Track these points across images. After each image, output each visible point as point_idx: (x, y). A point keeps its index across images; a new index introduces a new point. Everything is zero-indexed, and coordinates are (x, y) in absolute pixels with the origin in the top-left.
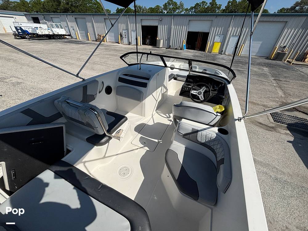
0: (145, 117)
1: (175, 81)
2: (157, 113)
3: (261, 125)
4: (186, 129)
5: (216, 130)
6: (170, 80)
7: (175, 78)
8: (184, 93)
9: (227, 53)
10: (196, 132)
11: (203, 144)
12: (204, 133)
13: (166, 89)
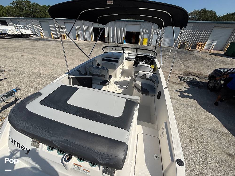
1: (127, 61)
2: (122, 77)
4: (141, 74)
5: (152, 73)
6: (125, 60)
7: (127, 59)
8: (136, 64)
9: (152, 45)
10: (145, 75)
11: (148, 79)
12: (148, 74)
13: (124, 65)
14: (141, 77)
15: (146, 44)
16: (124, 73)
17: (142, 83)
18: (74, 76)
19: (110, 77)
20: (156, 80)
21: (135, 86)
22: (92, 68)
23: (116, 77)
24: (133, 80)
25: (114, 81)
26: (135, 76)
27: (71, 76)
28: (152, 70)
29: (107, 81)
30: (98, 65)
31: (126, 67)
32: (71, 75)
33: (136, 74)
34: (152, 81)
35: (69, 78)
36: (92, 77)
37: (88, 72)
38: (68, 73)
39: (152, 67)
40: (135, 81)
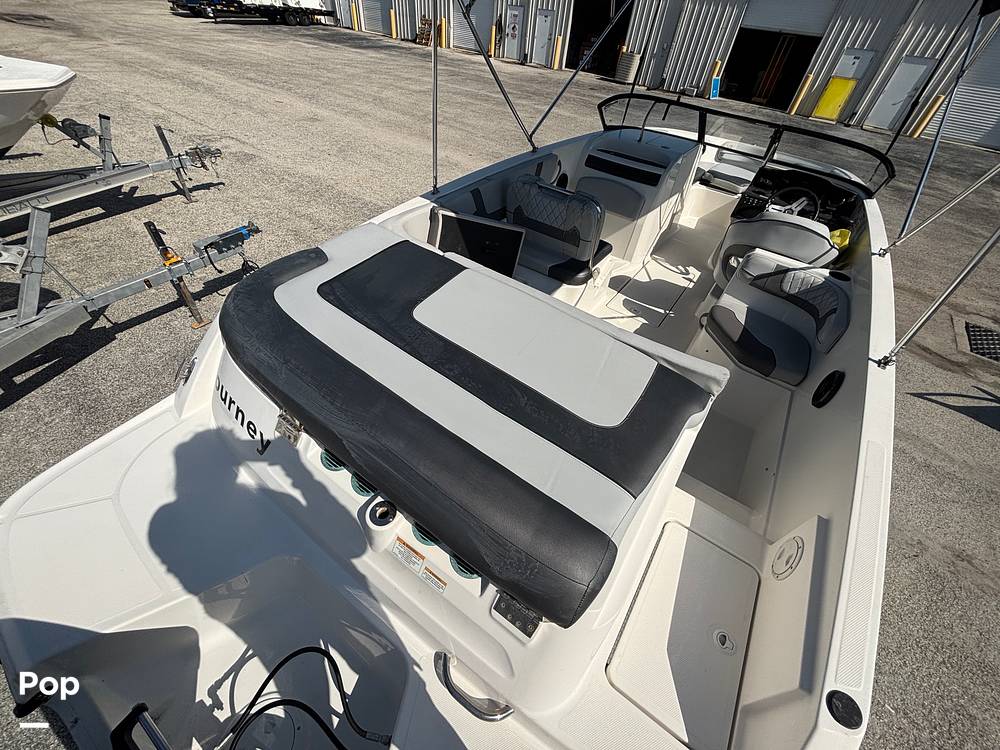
0: (630, 261)
1: (704, 187)
2: (655, 260)
3: (924, 353)
4: (764, 266)
5: (826, 272)
6: (695, 181)
7: (704, 179)
8: (748, 211)
9: (868, 125)
10: (783, 271)
11: (791, 299)
12: (802, 274)
13: (682, 206)
14: (759, 282)
15: (835, 116)
16: (670, 244)
17: (750, 311)
18: (453, 215)
19: (603, 249)
20: (834, 311)
21: (711, 316)
22: (534, 191)
23: (627, 255)
24: (710, 287)
25: (614, 274)
26: (727, 270)
27: (442, 212)
28: (835, 253)
29: (584, 266)
30: (563, 180)
31: (689, 220)
32: (443, 206)
33: (733, 262)
34: (811, 310)
35: (433, 216)
36: (523, 231)
37: (511, 208)
38: (435, 194)
39: (838, 240)
40: (718, 293)
